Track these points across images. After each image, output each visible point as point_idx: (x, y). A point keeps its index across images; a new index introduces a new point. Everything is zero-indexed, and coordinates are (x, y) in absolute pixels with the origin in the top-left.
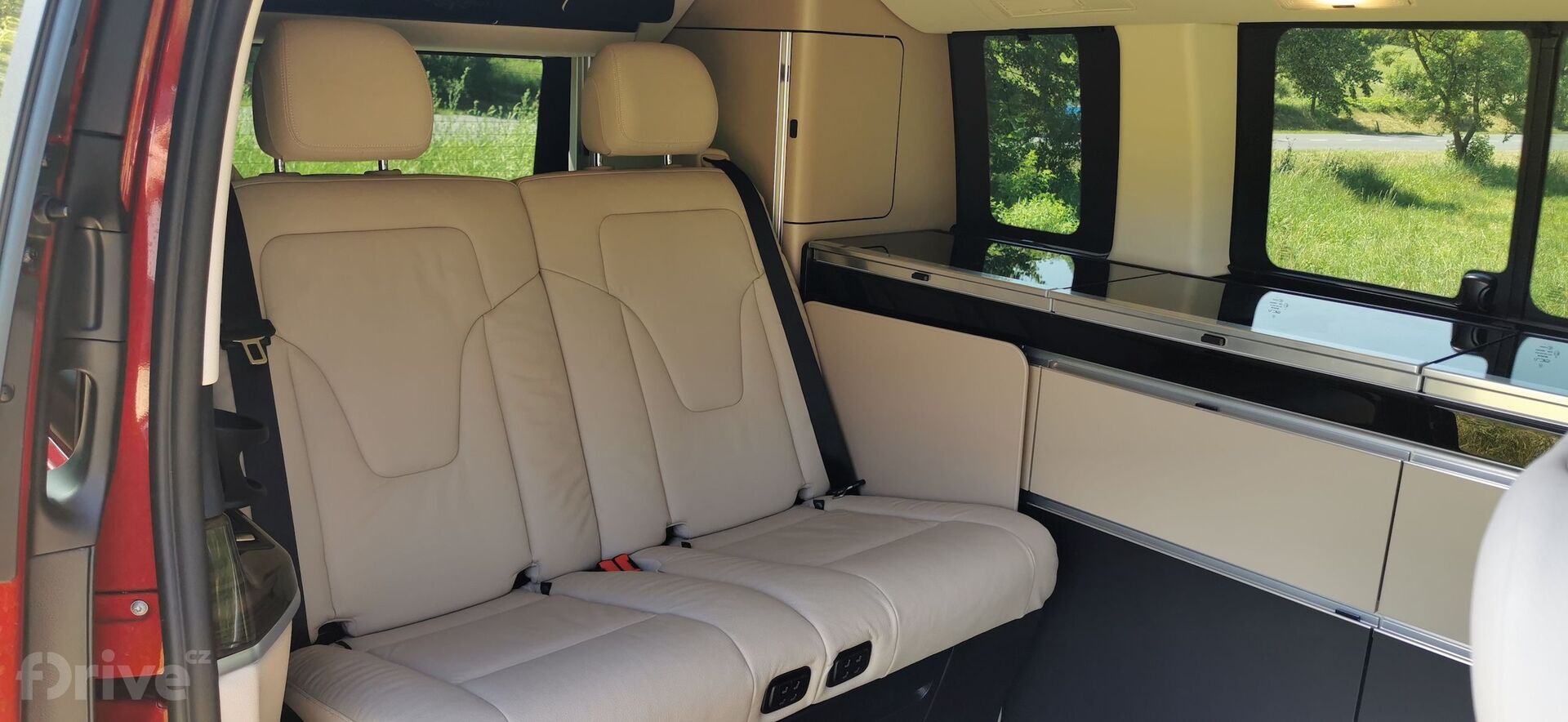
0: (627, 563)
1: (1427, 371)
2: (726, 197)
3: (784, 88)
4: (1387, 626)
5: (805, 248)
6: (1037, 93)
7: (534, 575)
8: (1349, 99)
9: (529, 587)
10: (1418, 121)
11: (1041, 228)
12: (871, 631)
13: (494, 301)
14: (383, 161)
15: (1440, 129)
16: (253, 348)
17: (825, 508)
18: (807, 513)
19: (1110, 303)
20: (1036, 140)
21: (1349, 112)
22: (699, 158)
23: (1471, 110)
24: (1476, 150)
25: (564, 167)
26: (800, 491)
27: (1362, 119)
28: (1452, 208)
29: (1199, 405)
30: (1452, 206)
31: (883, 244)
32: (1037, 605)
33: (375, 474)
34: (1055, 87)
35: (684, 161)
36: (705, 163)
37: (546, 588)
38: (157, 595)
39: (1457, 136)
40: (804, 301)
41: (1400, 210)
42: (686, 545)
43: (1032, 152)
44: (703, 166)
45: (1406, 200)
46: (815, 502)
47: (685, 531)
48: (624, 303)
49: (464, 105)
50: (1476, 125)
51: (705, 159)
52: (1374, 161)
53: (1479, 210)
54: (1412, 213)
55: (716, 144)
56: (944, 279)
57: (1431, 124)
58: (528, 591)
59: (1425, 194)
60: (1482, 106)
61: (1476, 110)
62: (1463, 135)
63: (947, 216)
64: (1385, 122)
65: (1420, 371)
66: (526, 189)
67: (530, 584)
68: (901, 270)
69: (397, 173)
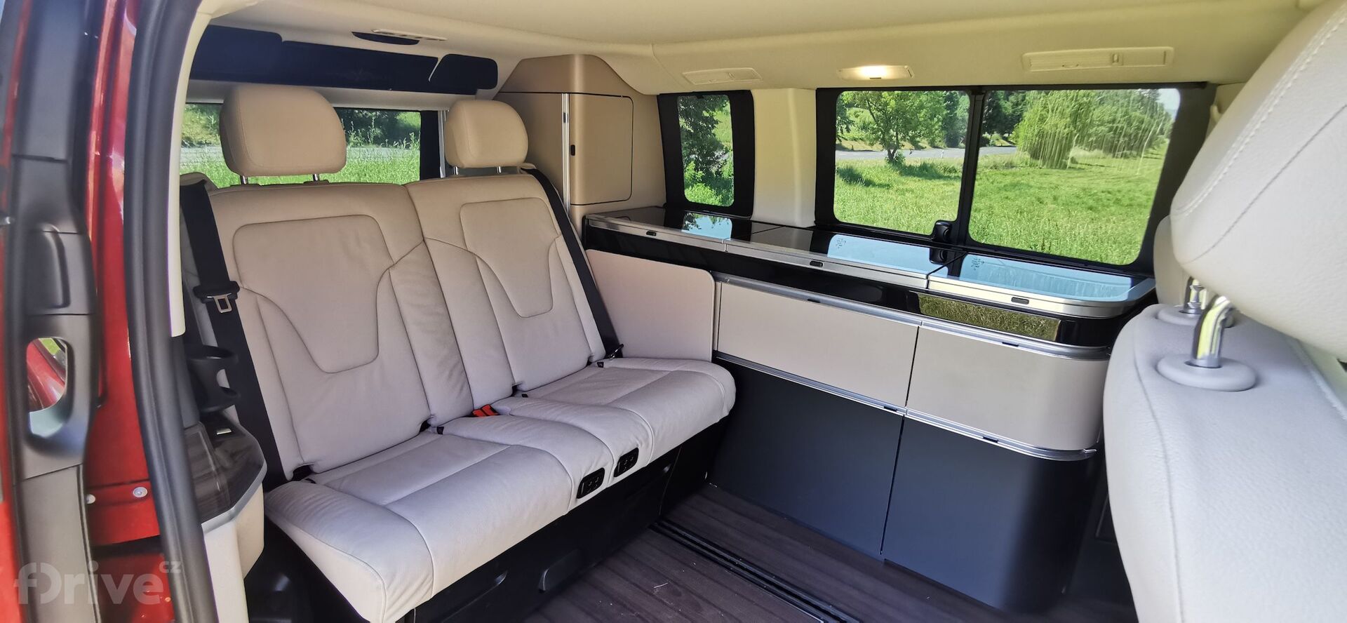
0: (489, 411)
1: (931, 278)
2: (536, 191)
3: (566, 127)
4: (911, 413)
5: (584, 219)
6: (692, 131)
7: (433, 422)
8: (840, 134)
9: (430, 430)
10: (872, 145)
11: (700, 202)
12: (638, 442)
13: (396, 258)
14: (316, 175)
15: (882, 149)
16: (222, 302)
17: (604, 366)
18: (594, 371)
19: (753, 245)
20: (693, 156)
21: (840, 141)
22: (518, 169)
23: (894, 139)
24: (897, 158)
25: (439, 176)
26: (590, 357)
27: (845, 144)
28: (888, 186)
29: (810, 300)
30: (888, 185)
31: (627, 215)
32: (726, 413)
33: (323, 371)
34: (701, 127)
35: (509, 170)
36: (522, 171)
37: (440, 430)
38: (150, 481)
39: (889, 152)
40: (585, 250)
41: (865, 188)
42: (524, 396)
43: (692, 162)
44: (521, 173)
45: (868, 183)
46: (598, 363)
47: (524, 387)
48: (479, 257)
49: (378, 141)
50: (897, 147)
51: (522, 169)
52: (852, 164)
53: (901, 187)
54: (872, 189)
55: (527, 160)
56: (664, 235)
57: (878, 146)
58: (430, 432)
59: (876, 181)
60: (899, 137)
61: (897, 138)
62: (892, 151)
63: (659, 198)
64: (857, 145)
65: (927, 278)
66: (412, 190)
67: (430, 428)
68: (640, 230)
69: (326, 182)
